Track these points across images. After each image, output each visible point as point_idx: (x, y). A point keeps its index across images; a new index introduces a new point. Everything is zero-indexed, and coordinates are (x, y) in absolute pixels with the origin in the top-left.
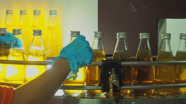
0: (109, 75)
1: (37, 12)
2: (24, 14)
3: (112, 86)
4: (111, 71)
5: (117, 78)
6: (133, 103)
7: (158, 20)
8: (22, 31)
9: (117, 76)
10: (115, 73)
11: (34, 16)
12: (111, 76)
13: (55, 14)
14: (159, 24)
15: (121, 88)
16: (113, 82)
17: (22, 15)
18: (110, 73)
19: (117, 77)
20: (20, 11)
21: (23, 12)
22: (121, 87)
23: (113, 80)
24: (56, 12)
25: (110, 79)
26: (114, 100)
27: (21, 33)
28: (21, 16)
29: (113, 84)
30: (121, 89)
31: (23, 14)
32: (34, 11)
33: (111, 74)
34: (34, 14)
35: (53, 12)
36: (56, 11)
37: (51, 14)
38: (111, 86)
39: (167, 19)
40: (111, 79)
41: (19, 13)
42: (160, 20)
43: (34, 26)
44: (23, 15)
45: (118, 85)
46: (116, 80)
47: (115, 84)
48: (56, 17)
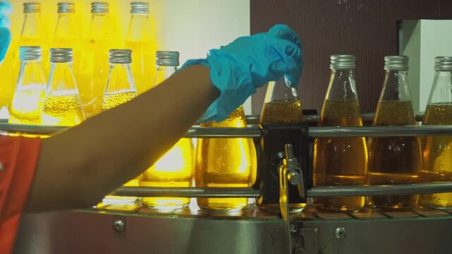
0: (279, 161)
1: (99, 7)
2: (69, 11)
3: (285, 187)
4: (283, 150)
5: (298, 168)
6: (338, 229)
7: (399, 23)
8: (72, 54)
9: (298, 162)
10: (295, 156)
11: (93, 16)
12: (283, 163)
13: (144, 10)
14: (401, 33)
15: (310, 193)
16: (289, 177)
17: (62, 14)
18: (280, 155)
19: (298, 166)
20: (59, 4)
21: (65, 7)
22: (308, 191)
23: (288, 172)
24: (146, 6)
25: (281, 169)
26: (291, 223)
27: (70, 58)
28: (60, 17)
29: (289, 183)
30: (308, 195)
31: (64, 10)
32: (92, 4)
33: (285, 158)
34: (93, 10)
35: (140, 6)
36: (147, 4)
37: (133, 10)
38: (283, 188)
39: (422, 21)
40: (282, 171)
41: (56, 8)
42: (405, 23)
43: (92, 41)
44: (66, 14)
45: (300, 184)
46: (297, 173)
47: (293, 184)
48: (147, 18)
